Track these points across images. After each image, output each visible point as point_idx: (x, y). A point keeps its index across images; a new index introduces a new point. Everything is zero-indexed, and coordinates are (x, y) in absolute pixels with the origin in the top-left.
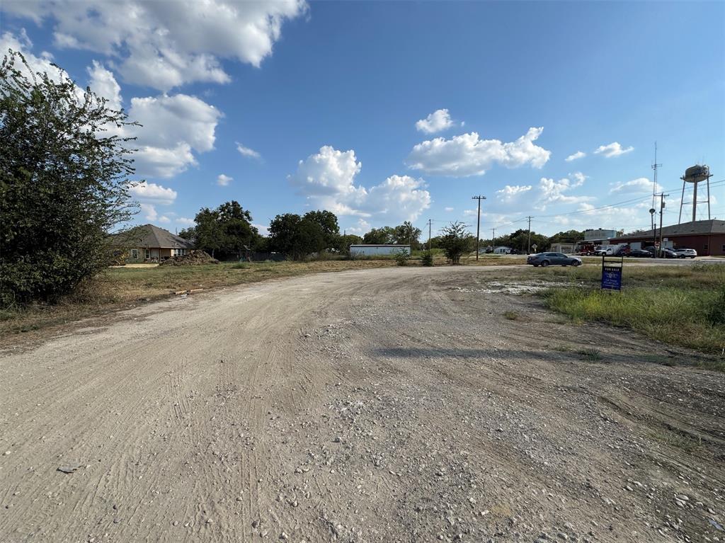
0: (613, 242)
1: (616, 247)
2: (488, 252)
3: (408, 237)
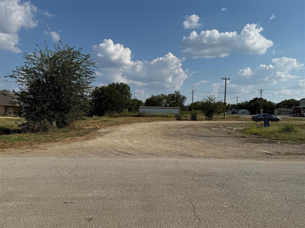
2: (233, 113)
3: (177, 102)
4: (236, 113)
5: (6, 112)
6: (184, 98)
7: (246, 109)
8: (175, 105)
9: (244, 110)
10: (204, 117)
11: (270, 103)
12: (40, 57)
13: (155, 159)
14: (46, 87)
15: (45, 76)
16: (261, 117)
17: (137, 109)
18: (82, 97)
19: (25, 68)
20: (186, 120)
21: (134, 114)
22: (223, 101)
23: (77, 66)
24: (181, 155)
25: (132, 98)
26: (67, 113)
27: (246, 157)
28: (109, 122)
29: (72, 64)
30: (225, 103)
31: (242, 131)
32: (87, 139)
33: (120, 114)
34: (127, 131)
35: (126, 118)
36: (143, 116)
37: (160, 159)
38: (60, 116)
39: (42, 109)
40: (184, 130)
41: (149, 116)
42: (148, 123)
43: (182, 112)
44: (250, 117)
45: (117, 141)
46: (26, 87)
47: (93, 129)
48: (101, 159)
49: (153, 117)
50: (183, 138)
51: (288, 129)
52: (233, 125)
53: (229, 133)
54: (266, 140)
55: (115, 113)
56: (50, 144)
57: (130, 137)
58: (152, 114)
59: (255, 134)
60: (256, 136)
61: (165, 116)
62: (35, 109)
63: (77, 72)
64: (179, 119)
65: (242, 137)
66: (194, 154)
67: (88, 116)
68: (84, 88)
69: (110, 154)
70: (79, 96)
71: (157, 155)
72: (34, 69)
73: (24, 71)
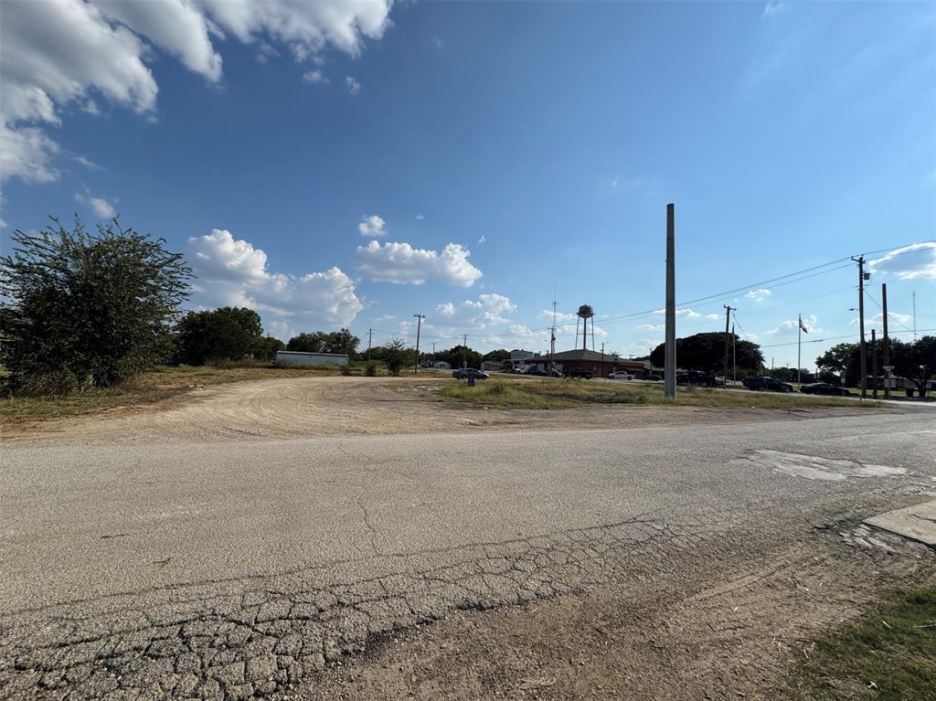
0: (527, 362)
1: (527, 367)
2: (428, 366)
3: (344, 346)
4: (432, 366)
6: (356, 340)
7: (444, 361)
8: (340, 351)
9: (442, 363)
10: (386, 371)
11: (476, 353)
12: (59, 241)
13: (302, 441)
14: (70, 305)
15: (71, 281)
16: (465, 373)
17: (272, 355)
18: (157, 329)
19: (15, 262)
20: (358, 375)
21: (265, 363)
22: (415, 348)
23: (152, 271)
24: (347, 431)
25: (264, 335)
26: (119, 357)
27: (444, 430)
28: (214, 377)
29: (141, 265)
30: (417, 351)
31: (439, 393)
32: (164, 409)
33: (238, 362)
34: (251, 393)
35: (250, 370)
36: (283, 368)
37: (312, 441)
38: (103, 362)
39: (58, 349)
40: (355, 392)
41: (293, 368)
42: (292, 380)
43: (353, 362)
44: (451, 372)
45: (230, 412)
46: (17, 301)
47: (178, 389)
48: (196, 445)
49: (302, 370)
50: (352, 405)
51: (497, 390)
52: (428, 384)
53: (422, 396)
54: (470, 405)
55: (228, 361)
56: (72, 420)
57: (256, 403)
58: (300, 364)
59: (456, 397)
60: (457, 400)
61: (322, 369)
62: (37, 347)
63: (151, 282)
64: (346, 373)
65: (439, 401)
66: (371, 429)
67: (169, 365)
68: (165, 313)
69: (215, 436)
70: (151, 326)
71: (307, 434)
72: (41, 267)
73: (12, 266)
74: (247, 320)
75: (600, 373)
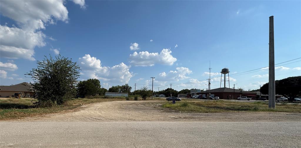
0: (198, 94)
1: (198, 96)
2: (157, 96)
3: (127, 90)
4: (158, 96)
5: (26, 95)
6: (131, 88)
7: (163, 94)
8: (125, 92)
9: (162, 95)
10: (141, 98)
11: (175, 91)
12: (47, 63)
13: (114, 122)
14: (50, 81)
15: (50, 75)
16: (171, 98)
17: (104, 94)
18: (72, 87)
19: (38, 70)
20: (131, 100)
21: (102, 97)
22: (152, 90)
23: (69, 69)
24: (129, 120)
25: (101, 87)
26: (63, 96)
27: (164, 120)
28: (88, 101)
29: (67, 68)
30: (152, 91)
31: (161, 106)
32: (75, 111)
33: (94, 97)
34: (98, 106)
35: (98, 99)
36: (107, 98)
37: (117, 122)
38: (59, 97)
39: (48, 94)
40: (131, 106)
41: (110, 98)
42: (111, 102)
43: (130, 96)
44: (166, 98)
45: (93, 112)
46: (38, 81)
47: (78, 105)
48: (83, 122)
49: (113, 99)
50: (130, 110)
51: (185, 105)
52: (157, 103)
53: (155, 107)
54: (174, 111)
55: (91, 96)
56: (53, 114)
57: (100, 110)
58: (113, 97)
59: (168, 108)
60: (168, 109)
61: (120, 98)
62: (44, 94)
63: (69, 72)
64: (128, 99)
65: (161, 109)
66: (137, 119)
67: (75, 98)
68: (74, 82)
69: (88, 120)
70: (70, 86)
71: (116, 120)
72: (43, 70)
73: (37, 71)
74: (96, 83)
75: (233, 98)
